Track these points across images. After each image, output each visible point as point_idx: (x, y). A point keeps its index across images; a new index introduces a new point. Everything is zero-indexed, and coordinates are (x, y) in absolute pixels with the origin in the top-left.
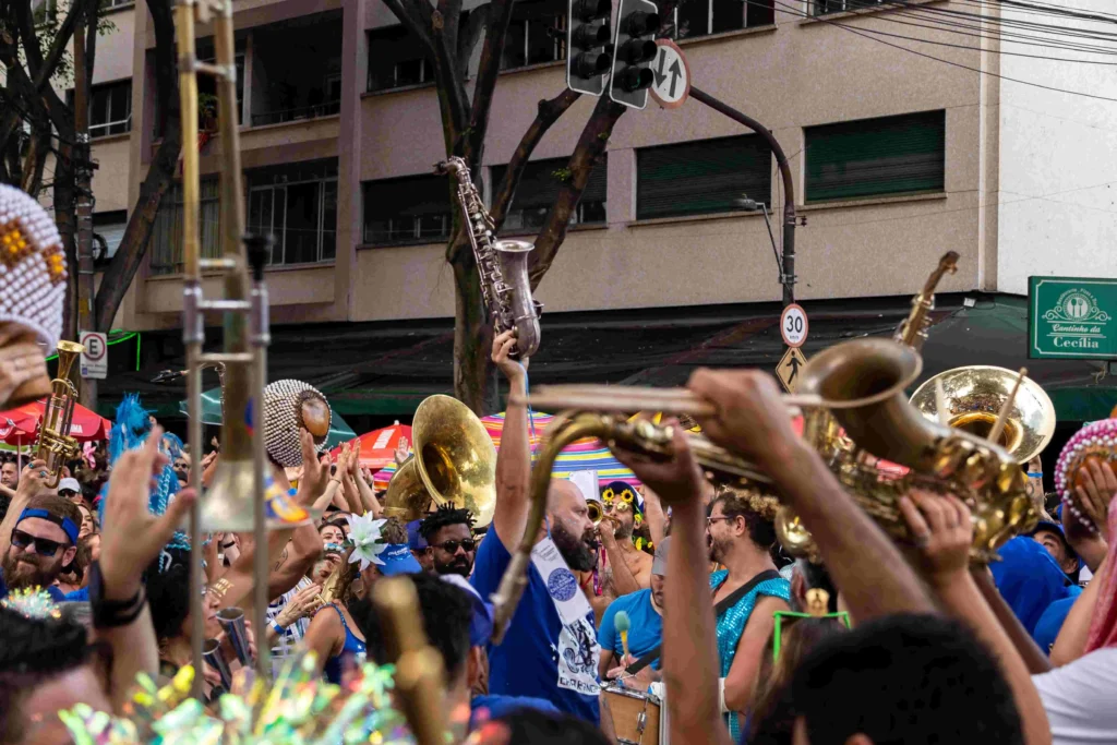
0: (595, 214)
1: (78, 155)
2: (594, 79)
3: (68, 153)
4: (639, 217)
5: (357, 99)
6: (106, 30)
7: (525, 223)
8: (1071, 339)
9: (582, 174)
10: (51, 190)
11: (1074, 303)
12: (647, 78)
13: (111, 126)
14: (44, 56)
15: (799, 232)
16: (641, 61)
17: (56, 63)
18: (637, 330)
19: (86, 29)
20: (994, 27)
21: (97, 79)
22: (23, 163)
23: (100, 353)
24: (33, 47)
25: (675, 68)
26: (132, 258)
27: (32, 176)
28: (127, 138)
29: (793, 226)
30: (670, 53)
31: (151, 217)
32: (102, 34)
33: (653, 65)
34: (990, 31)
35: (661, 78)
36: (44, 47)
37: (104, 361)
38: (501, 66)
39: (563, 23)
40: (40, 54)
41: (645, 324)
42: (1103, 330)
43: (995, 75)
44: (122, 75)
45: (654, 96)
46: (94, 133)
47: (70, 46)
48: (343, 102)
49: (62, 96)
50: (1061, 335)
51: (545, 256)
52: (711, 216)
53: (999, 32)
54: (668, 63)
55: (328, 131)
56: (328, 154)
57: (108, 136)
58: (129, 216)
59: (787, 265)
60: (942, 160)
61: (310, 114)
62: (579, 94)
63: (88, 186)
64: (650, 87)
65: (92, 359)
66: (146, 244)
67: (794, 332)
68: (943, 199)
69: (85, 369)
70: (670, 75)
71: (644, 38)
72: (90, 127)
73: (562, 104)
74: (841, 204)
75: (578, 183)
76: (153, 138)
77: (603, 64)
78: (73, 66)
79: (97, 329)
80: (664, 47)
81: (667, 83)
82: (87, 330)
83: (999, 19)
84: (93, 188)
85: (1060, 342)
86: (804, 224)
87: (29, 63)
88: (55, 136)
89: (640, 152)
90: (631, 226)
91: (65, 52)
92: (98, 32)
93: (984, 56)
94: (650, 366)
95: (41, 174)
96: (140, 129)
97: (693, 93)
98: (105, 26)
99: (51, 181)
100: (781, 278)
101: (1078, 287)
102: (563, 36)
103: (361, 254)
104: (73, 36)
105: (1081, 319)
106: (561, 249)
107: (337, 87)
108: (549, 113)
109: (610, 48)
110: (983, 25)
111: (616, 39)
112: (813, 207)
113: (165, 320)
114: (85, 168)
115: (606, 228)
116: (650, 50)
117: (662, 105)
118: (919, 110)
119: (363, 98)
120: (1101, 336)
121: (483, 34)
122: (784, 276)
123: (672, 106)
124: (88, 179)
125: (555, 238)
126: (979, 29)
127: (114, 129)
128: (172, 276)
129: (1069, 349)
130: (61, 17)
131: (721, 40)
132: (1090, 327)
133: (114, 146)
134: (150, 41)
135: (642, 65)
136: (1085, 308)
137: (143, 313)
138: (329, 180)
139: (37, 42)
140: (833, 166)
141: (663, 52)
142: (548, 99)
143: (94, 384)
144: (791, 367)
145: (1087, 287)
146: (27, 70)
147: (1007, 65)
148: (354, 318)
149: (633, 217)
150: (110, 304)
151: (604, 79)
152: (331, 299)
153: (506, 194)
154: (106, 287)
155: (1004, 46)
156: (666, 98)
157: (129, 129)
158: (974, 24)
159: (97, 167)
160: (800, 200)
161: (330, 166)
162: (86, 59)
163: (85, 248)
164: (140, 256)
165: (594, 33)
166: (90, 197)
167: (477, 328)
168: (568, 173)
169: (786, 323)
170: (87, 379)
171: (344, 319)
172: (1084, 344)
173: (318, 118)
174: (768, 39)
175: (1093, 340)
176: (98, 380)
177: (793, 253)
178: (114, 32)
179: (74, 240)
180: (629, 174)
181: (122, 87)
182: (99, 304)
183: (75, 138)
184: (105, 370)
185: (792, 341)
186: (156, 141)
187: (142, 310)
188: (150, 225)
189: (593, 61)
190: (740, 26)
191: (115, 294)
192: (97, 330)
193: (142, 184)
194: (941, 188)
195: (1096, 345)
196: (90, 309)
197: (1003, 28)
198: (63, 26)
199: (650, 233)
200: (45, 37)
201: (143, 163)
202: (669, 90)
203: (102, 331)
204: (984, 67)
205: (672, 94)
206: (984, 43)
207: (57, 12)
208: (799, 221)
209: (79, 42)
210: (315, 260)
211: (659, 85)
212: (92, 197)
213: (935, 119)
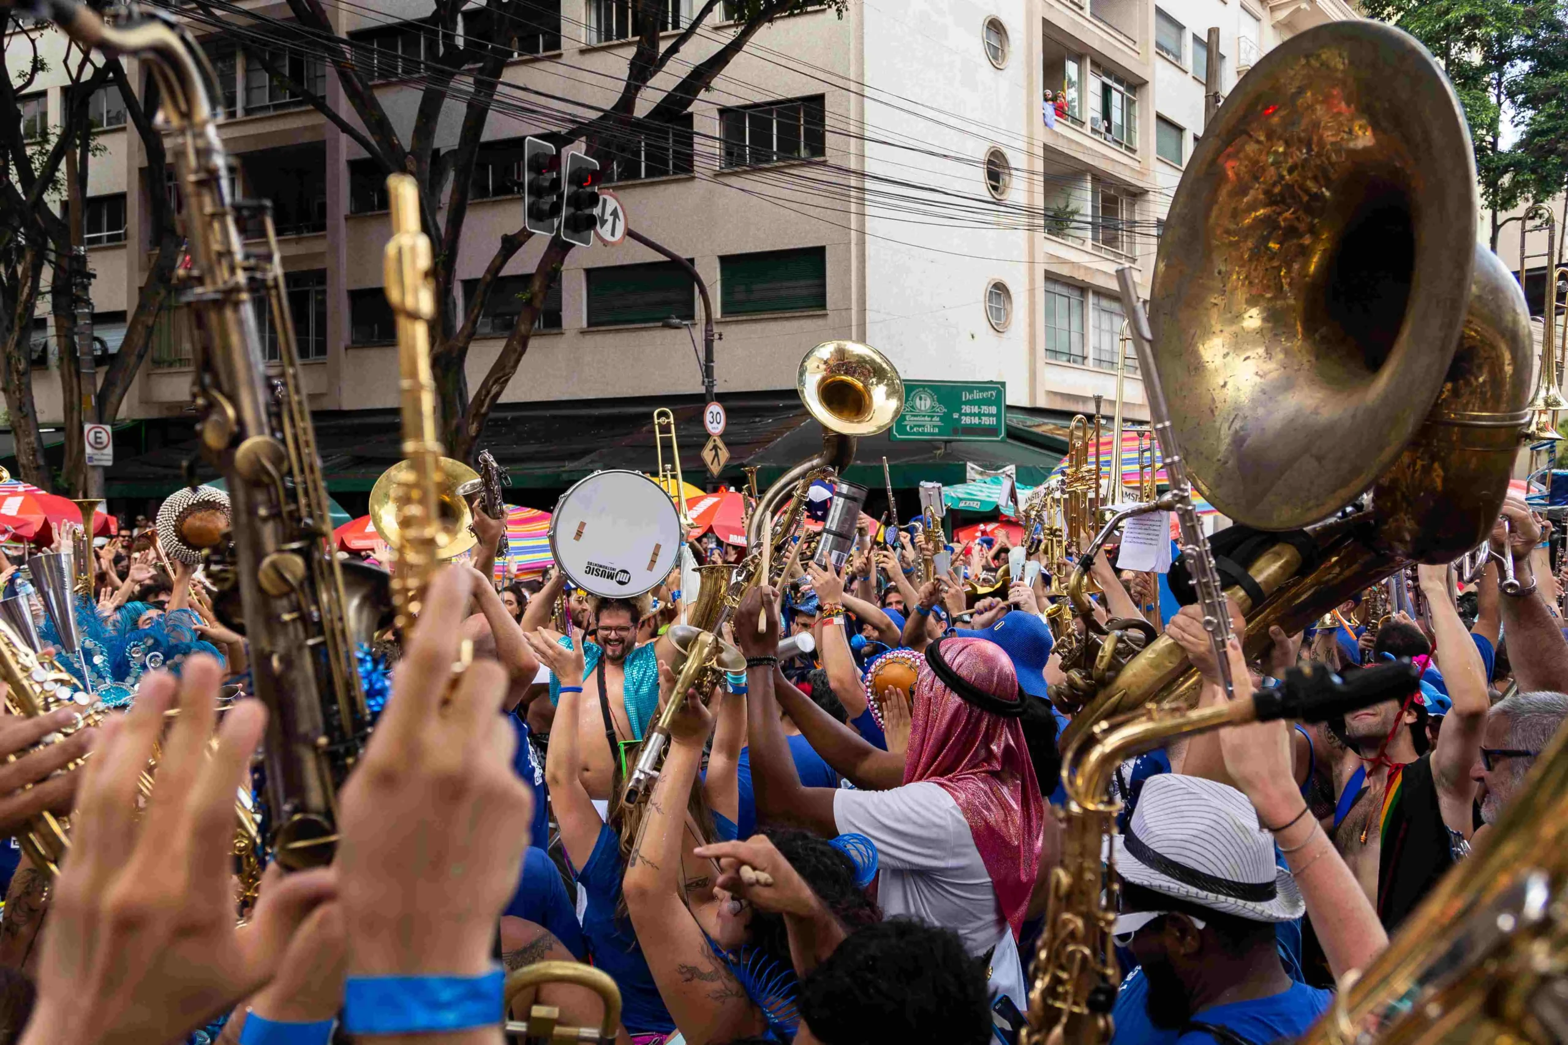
0: (553, 321)
1: (75, 265)
2: (548, 222)
3: (65, 263)
4: (590, 324)
5: (342, 221)
6: (98, 153)
7: (494, 328)
8: (919, 426)
9: (541, 296)
10: (49, 297)
11: (921, 399)
12: (591, 222)
13: (108, 236)
14: (37, 174)
15: (717, 345)
16: (587, 207)
17: (49, 179)
18: (590, 417)
19: (78, 151)
20: (860, 195)
21: (91, 192)
22: (20, 269)
23: (105, 443)
24: (24, 165)
25: (615, 213)
26: (133, 359)
27: (29, 284)
28: (124, 246)
29: (712, 341)
30: (610, 202)
31: (150, 322)
32: (94, 155)
33: (596, 211)
34: (857, 198)
35: (604, 222)
36: (36, 165)
37: (109, 450)
38: (470, 196)
39: (520, 174)
40: (31, 172)
41: (596, 412)
42: (942, 419)
43: (862, 232)
44: (116, 190)
45: (597, 234)
46: (91, 241)
47: (63, 165)
48: (329, 222)
49: (56, 210)
50: (912, 424)
51: (512, 363)
52: (647, 325)
53: (864, 199)
54: (609, 209)
55: (318, 246)
56: (317, 266)
57: (105, 244)
58: (129, 318)
59: (708, 372)
60: (823, 286)
61: (299, 230)
62: (533, 233)
63: (87, 294)
64: (594, 229)
65: (96, 448)
66: (146, 345)
67: (715, 424)
68: (826, 315)
69: (91, 459)
70: (610, 219)
71: (589, 189)
72: (86, 236)
73: (522, 238)
74: (749, 318)
75: (537, 303)
76: (148, 247)
77: (555, 210)
78: (66, 183)
79: (101, 420)
80: (606, 197)
81: (608, 226)
82: (91, 422)
83: (864, 189)
84: (91, 296)
85: (911, 428)
86: (720, 338)
87: (21, 180)
88: (52, 250)
89: (589, 272)
90: (583, 333)
91: (58, 170)
92: (90, 154)
93: (853, 216)
94: (603, 447)
95: (38, 283)
96: (136, 240)
97: (630, 233)
98: (97, 149)
99: (49, 289)
100: (703, 382)
101: (924, 387)
102: (521, 186)
103: (350, 351)
104: (64, 159)
105: (926, 411)
106: (524, 358)
107: (323, 207)
108: (511, 244)
109: (560, 196)
110: (852, 194)
111: (566, 189)
112: (728, 319)
113: (167, 409)
114: (82, 278)
115: (562, 334)
116: (594, 200)
117: (605, 243)
118: (805, 246)
119: (347, 218)
120: (939, 423)
121: (452, 175)
122: (706, 380)
123: (613, 244)
124: (85, 288)
125: (519, 349)
126: (849, 196)
127: (110, 238)
128: (173, 370)
129: (919, 434)
130: (54, 140)
131: (652, 184)
132: (932, 417)
133: (110, 254)
134: (141, 160)
135: (587, 211)
136: (928, 402)
137: (147, 403)
138: (319, 288)
139: (29, 160)
140: (743, 288)
141: (605, 201)
142: (509, 233)
143: (100, 470)
144: (714, 452)
145: (930, 387)
146: (19, 187)
147: (870, 224)
148: (346, 407)
149: (584, 324)
150: (114, 399)
151: (556, 222)
152: (324, 391)
153: (476, 311)
154: (109, 383)
155: (868, 210)
156: (608, 237)
157: (126, 239)
158: (847, 192)
159: (94, 276)
160: (717, 312)
161: (320, 276)
162: (79, 178)
163: (86, 350)
164: (141, 357)
165: (547, 184)
166: (88, 303)
167: (454, 422)
168: (528, 295)
169: (708, 417)
170: (94, 467)
171: (336, 408)
172: (928, 429)
173: (306, 235)
174: (689, 184)
175: (934, 426)
176: (105, 468)
177: (712, 361)
178: (106, 155)
179: (74, 343)
180: (581, 289)
181: (117, 201)
182: (102, 398)
183: (71, 249)
184: (111, 458)
185: (713, 431)
186: (152, 250)
187: (145, 402)
188: (150, 330)
189: (547, 207)
190: (666, 173)
191: (118, 391)
192: (101, 423)
193: (140, 289)
194: (823, 306)
195: (936, 430)
196: (93, 403)
197: (867, 196)
198: (55, 148)
199: (598, 338)
200: (37, 156)
201: (141, 269)
202: (612, 231)
203: (106, 423)
204: (853, 226)
205: (613, 234)
206: (853, 208)
207: (47, 134)
208: (716, 336)
209: (71, 164)
210: (308, 357)
211: (602, 227)
212: (91, 304)
213: (818, 253)
